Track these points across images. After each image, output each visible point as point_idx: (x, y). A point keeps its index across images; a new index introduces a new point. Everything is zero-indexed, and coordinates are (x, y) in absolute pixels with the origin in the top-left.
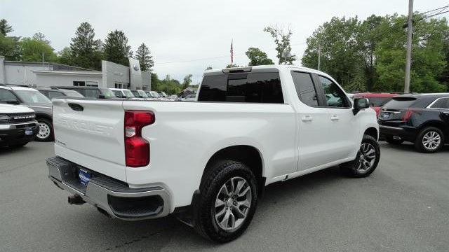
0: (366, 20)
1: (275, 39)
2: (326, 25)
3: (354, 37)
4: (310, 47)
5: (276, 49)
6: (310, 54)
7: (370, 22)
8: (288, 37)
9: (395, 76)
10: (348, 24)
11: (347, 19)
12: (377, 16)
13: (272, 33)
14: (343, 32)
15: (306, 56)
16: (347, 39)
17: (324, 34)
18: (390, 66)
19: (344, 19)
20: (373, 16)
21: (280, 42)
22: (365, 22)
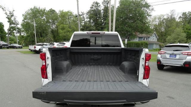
0: (49, 10)
1: (5, 12)
2: (31, 9)
3: (45, 17)
4: (25, 19)
5: (7, 18)
6: (25, 22)
7: (51, 11)
8: (13, 12)
9: (67, 35)
10: (41, 11)
11: (41, 9)
12: (53, 9)
13: (3, 9)
14: (40, 14)
15: (24, 23)
16: (42, 17)
17: (31, 13)
18: (64, 31)
19: (39, 8)
20: (51, 9)
21: (8, 14)
22: (48, 11)
